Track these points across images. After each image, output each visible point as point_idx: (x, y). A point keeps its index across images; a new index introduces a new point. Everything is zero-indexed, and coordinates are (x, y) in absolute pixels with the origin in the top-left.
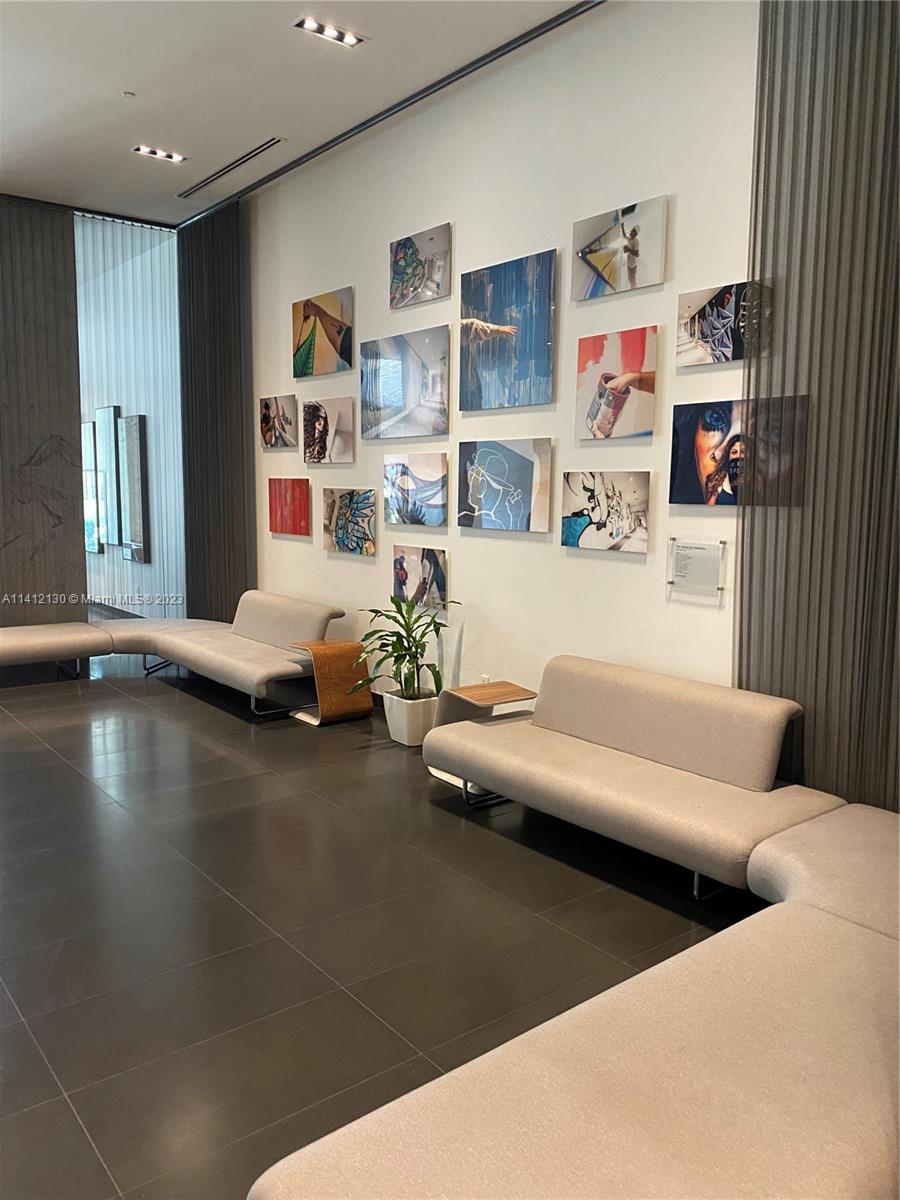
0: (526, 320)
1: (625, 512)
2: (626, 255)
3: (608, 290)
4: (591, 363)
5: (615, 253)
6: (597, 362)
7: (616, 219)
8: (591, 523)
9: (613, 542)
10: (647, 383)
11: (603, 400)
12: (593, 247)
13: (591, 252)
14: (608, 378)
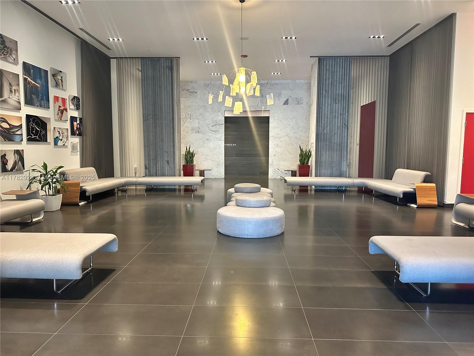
0: (42, 85)
1: (65, 137)
2: (61, 81)
3: (59, 87)
4: (56, 102)
5: (59, 79)
6: (58, 102)
7: (59, 72)
8: (60, 139)
9: (63, 144)
10: (66, 110)
11: (59, 111)
12: (55, 75)
13: (55, 76)
14: (60, 107)
